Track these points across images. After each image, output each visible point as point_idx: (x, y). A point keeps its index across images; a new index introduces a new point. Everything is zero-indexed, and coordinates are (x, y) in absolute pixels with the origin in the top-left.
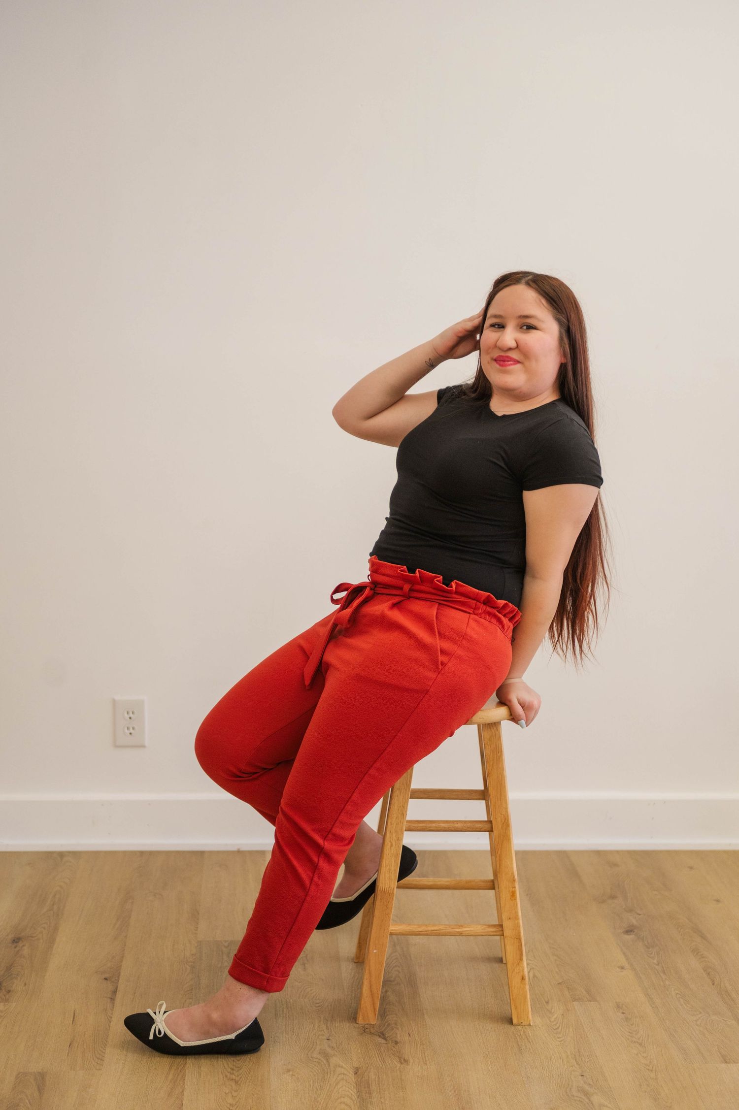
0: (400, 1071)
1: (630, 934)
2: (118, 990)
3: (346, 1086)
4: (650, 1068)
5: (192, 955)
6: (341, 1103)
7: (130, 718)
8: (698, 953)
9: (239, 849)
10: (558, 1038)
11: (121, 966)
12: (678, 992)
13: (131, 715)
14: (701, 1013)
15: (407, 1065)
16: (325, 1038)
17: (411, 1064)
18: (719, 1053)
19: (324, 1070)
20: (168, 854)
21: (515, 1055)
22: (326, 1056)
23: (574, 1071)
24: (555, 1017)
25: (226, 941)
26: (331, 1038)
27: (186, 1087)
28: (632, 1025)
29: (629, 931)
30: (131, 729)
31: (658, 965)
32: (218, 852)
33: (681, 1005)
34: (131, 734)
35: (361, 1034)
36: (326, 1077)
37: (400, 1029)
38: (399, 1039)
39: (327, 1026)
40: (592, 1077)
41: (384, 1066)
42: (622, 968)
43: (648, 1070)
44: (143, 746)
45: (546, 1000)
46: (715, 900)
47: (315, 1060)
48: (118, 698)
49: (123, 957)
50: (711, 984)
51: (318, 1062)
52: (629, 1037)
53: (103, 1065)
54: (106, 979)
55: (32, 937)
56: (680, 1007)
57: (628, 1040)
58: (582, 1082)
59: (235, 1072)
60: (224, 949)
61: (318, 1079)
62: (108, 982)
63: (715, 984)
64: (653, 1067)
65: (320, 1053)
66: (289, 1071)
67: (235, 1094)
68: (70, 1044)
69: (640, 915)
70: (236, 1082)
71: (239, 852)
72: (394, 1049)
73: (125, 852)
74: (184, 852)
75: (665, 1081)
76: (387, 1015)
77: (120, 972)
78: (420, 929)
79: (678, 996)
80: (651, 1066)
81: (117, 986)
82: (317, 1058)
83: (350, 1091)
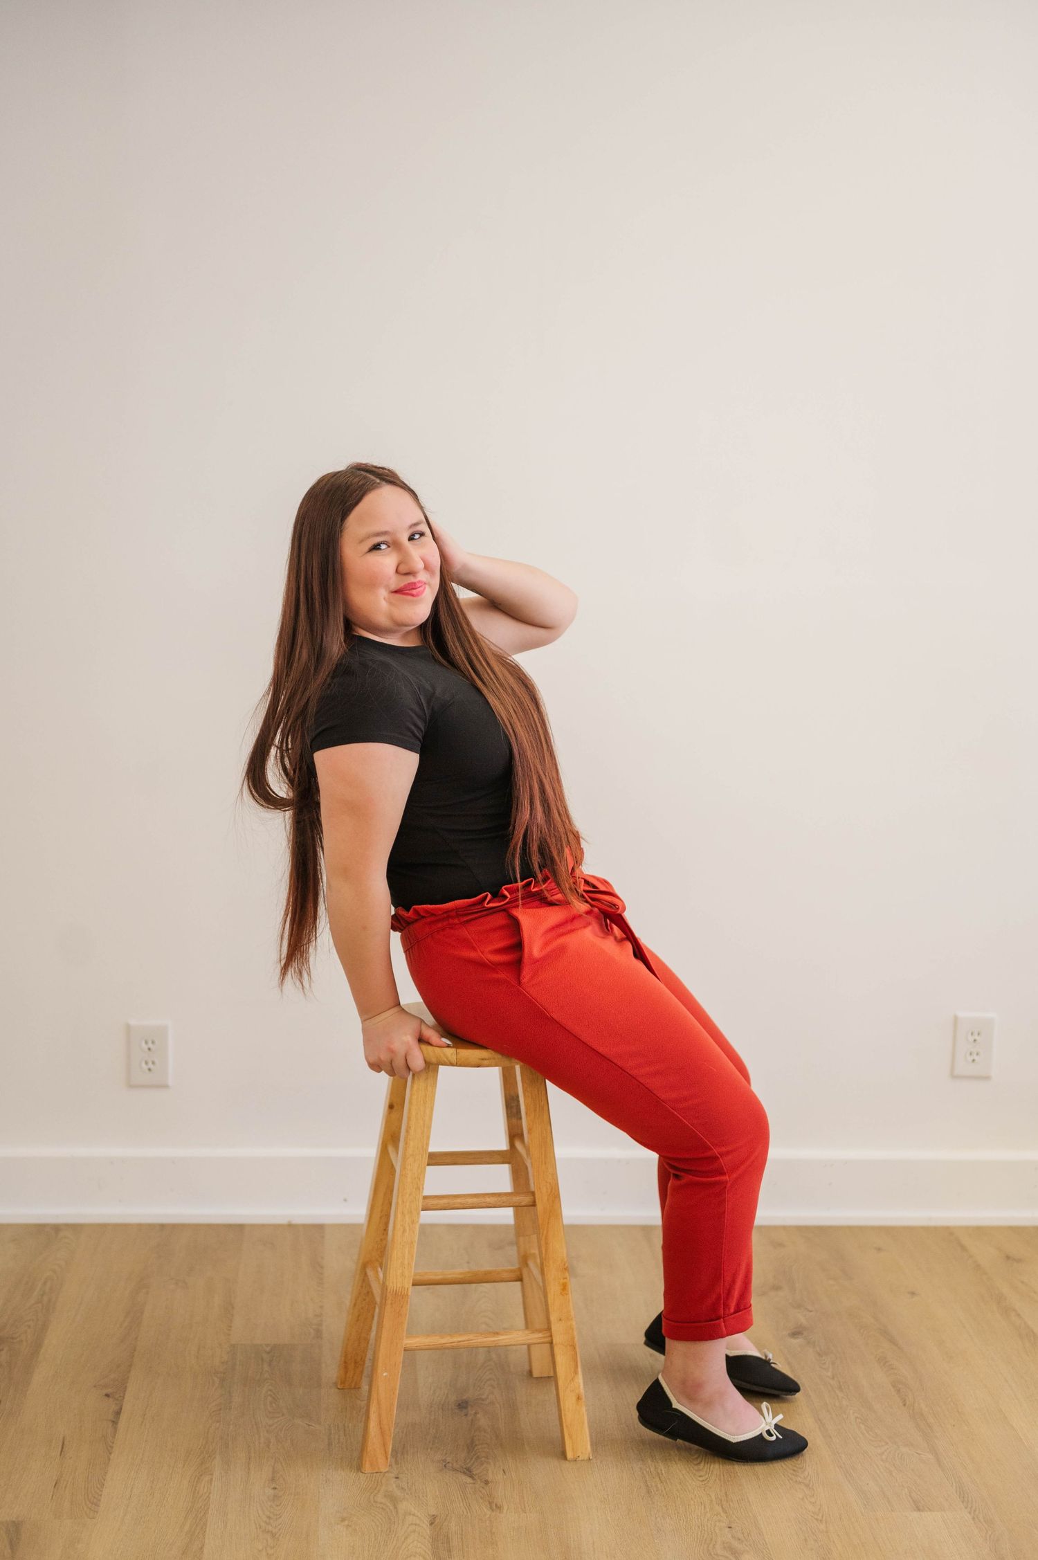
0: (490, 1521)
1: (798, 1338)
2: (122, 1411)
3: (417, 1540)
4: (820, 1517)
5: (223, 1363)
7: (149, 1049)
8: (886, 1362)
9: (289, 1222)
10: (700, 1476)
11: (128, 1377)
12: (859, 1416)
13: (150, 1045)
14: (887, 1443)
15: (500, 1513)
16: (393, 1475)
17: (505, 1511)
18: (910, 1499)
19: (390, 1519)
20: (196, 1228)
21: (643, 1499)
22: (394, 1500)
23: (719, 1521)
25: (267, 1345)
26: (400, 1476)
27: (207, 1541)
29: (795, 1334)
30: (150, 1064)
31: (833, 1378)
32: (263, 1226)
33: (863, 1434)
34: (150, 1070)
35: (441, 1471)
36: (392, 1528)
37: (492, 1463)
38: (490, 1477)
39: (396, 1459)
40: (742, 1529)
41: (469, 1514)
43: (817, 1519)
44: (165, 1086)
46: (909, 1293)
47: (378, 1505)
48: (133, 1022)
49: (130, 1366)
50: (901, 1404)
51: (383, 1508)
52: (793, 1477)
53: (97, 1512)
54: (107, 1395)
55: (13, 1338)
56: (861, 1436)
57: (792, 1480)
58: (730, 1536)
59: (271, 1521)
60: (265, 1356)
61: (382, 1531)
62: (111, 1399)
63: (907, 1405)
64: (822, 1517)
65: (385, 1496)
66: (343, 1520)
67: (271, 1552)
68: (55, 1485)
69: (811, 1311)
70: (273, 1535)
71: (290, 1226)
72: (483, 1491)
73: (139, 1225)
75: (838, 1535)
76: (476, 1445)
77: (126, 1387)
79: (859, 1420)
80: (821, 1515)
81: (122, 1406)
82: (381, 1503)
83: (425, 1548)
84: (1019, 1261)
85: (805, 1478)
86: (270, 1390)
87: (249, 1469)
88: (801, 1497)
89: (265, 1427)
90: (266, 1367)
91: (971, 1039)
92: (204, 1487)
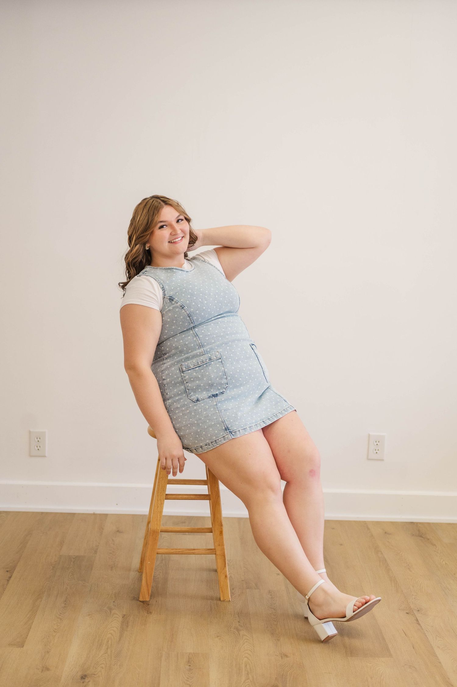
0: (146, 617)
3: (116, 623)
5: (55, 561)
6: (111, 630)
7: (38, 441)
9: (94, 513)
10: (233, 605)
11: (17, 565)
13: (39, 439)
15: (151, 615)
16: (112, 601)
17: (153, 614)
19: (107, 615)
20: (56, 514)
22: (111, 609)
23: (235, 620)
24: (235, 595)
25: (74, 556)
26: (115, 601)
27: (35, 620)
28: (273, 601)
30: (39, 447)
32: (83, 514)
34: (38, 449)
36: (107, 618)
37: (152, 599)
38: (150, 603)
39: (115, 596)
40: (243, 623)
41: (139, 614)
42: (278, 574)
43: (274, 621)
44: (45, 456)
45: (233, 588)
46: (340, 544)
47: (104, 611)
48: (31, 430)
49: (18, 561)
54: (7, 571)
58: (238, 625)
59: (61, 615)
60: (72, 559)
61: (103, 619)
65: (108, 608)
66: (89, 615)
67: (59, 624)
70: (61, 619)
71: (94, 514)
72: (146, 607)
73: (33, 513)
74: (65, 513)
75: (280, 626)
77: (15, 568)
78: (172, 551)
80: (276, 619)
81: (12, 575)
82: (105, 610)
83: (118, 625)
84: (390, 534)
85: (274, 607)
86: (72, 571)
87: (57, 597)
88: (270, 613)
89: (67, 584)
90: (72, 563)
91: (376, 444)
92: (38, 603)
